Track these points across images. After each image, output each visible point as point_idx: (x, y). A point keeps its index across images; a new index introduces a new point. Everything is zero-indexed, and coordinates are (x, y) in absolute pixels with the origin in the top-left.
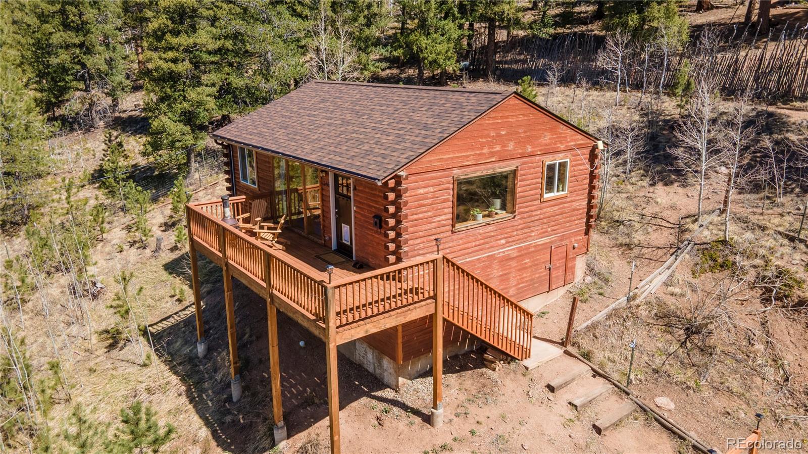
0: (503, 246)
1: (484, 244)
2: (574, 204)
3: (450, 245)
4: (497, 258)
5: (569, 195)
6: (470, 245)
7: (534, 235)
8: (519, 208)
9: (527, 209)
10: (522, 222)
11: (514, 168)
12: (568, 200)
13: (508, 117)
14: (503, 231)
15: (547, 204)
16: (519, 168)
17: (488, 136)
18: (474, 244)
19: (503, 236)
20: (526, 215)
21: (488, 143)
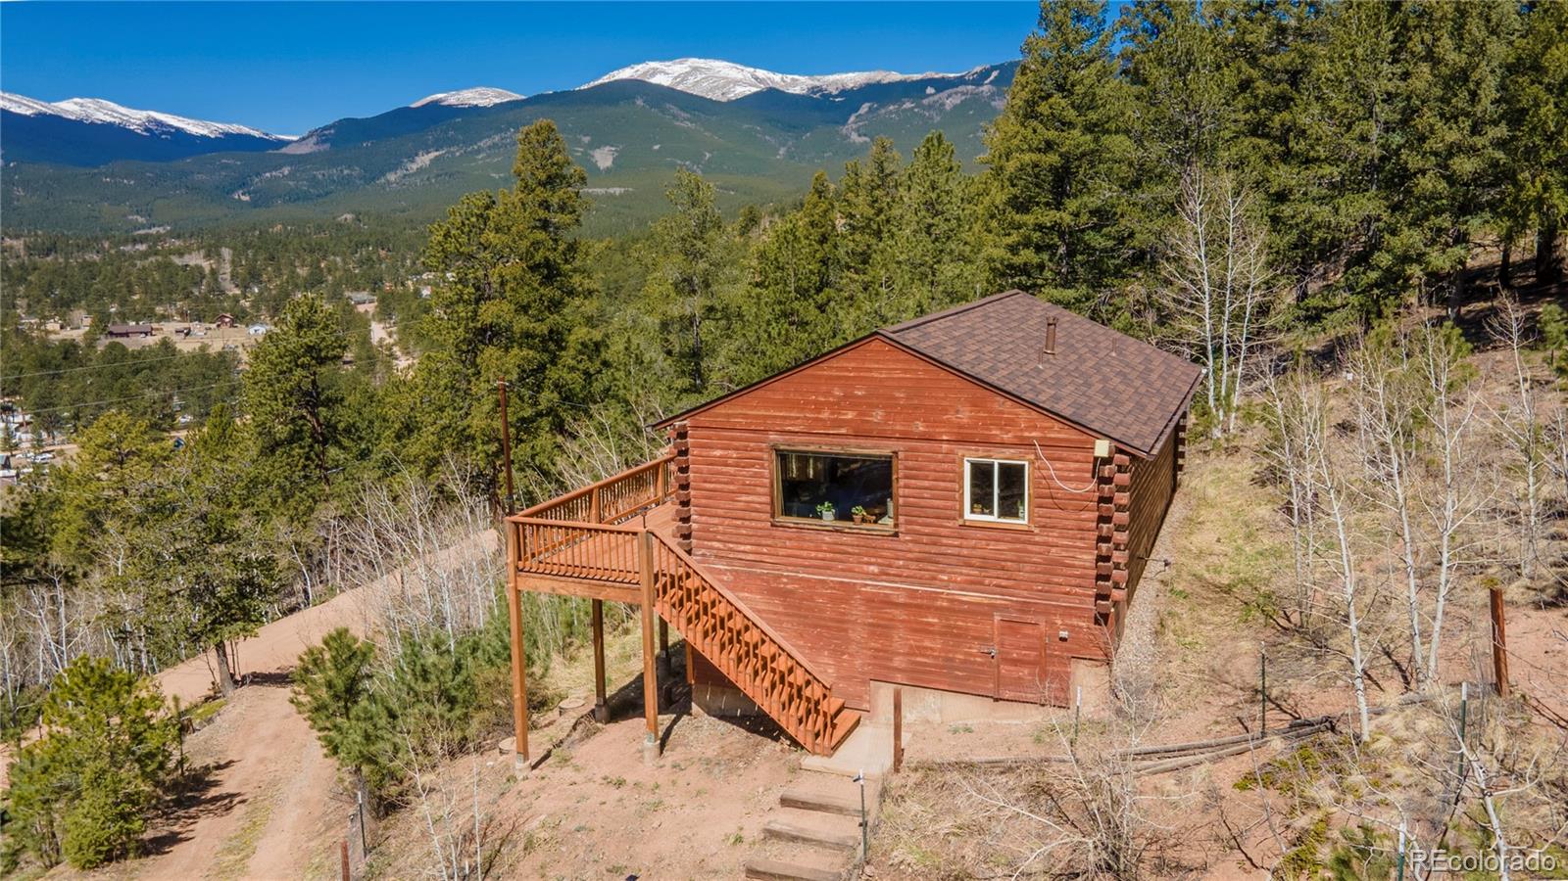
0: (874, 576)
2: (1054, 550)
3: (769, 542)
4: (859, 592)
5: (1037, 531)
6: (805, 553)
7: (949, 581)
8: (907, 523)
9: (927, 530)
10: (917, 548)
11: (887, 452)
12: (1037, 539)
13: (870, 370)
14: (872, 551)
15: (979, 534)
16: (901, 455)
17: (829, 393)
18: (813, 554)
19: (873, 560)
20: (925, 539)
21: (830, 405)
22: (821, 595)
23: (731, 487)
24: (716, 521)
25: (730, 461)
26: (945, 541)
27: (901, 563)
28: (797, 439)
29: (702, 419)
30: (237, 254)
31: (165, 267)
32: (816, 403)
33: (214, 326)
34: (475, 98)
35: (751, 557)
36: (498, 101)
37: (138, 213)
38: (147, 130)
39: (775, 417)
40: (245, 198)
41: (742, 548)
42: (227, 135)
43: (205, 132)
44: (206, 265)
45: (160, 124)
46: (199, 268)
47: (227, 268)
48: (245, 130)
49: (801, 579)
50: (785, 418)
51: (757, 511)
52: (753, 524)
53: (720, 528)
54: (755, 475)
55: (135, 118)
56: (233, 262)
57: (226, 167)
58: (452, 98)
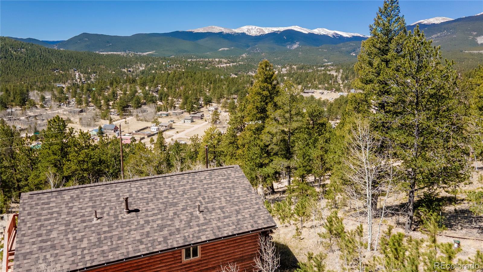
30: (344, 71)
33: (330, 92)
34: (434, 21)
36: (443, 21)
38: (333, 36)
40: (354, 55)
43: (348, 36)
45: (337, 34)
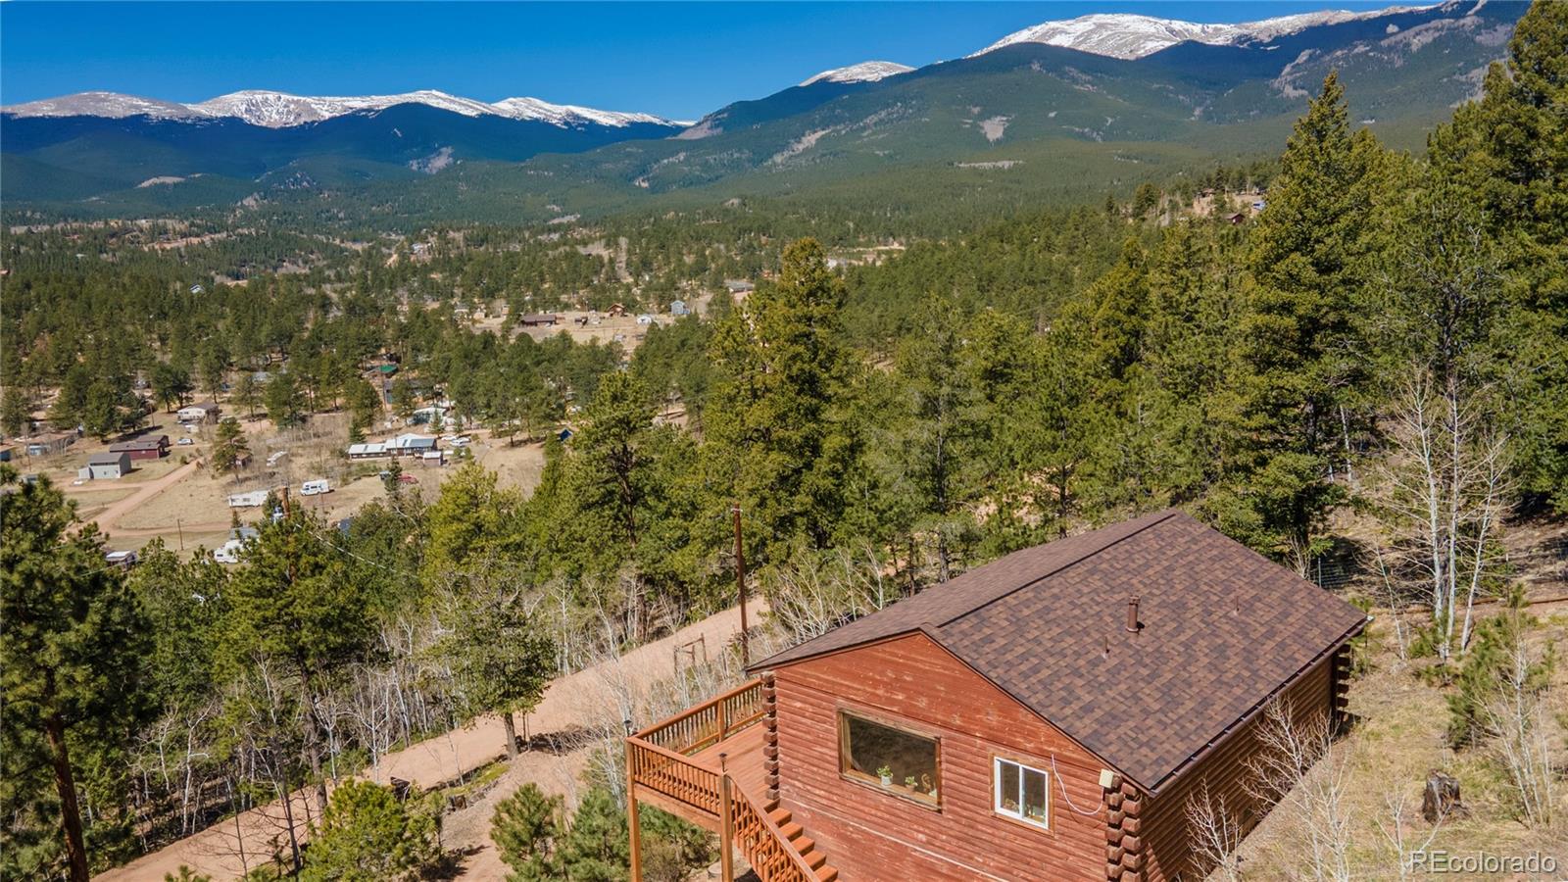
0: (923, 844)
1: (888, 820)
2: (1071, 858)
3: (839, 792)
4: (910, 855)
5: (1056, 837)
6: (867, 809)
7: (984, 863)
8: (949, 803)
9: (965, 813)
10: (956, 827)
11: (930, 736)
12: (1057, 844)
13: (916, 661)
14: (921, 821)
15: (1009, 827)
16: (943, 741)
17: (882, 673)
18: (873, 812)
19: (921, 829)
20: (964, 821)
21: (885, 684)
22: (881, 850)
23: (808, 737)
24: (797, 763)
25: (807, 714)
26: (980, 827)
27: (944, 837)
28: (859, 707)
29: (785, 672)
30: (632, 242)
31: (572, 256)
32: (873, 679)
33: (607, 315)
34: (863, 74)
35: (825, 802)
36: (886, 74)
37: (554, 202)
38: (566, 123)
39: (842, 685)
40: (645, 185)
41: (817, 792)
42: (633, 124)
43: (613, 122)
44: (605, 254)
45: (577, 117)
46: (600, 257)
47: (623, 257)
48: (648, 118)
49: (863, 831)
50: (849, 687)
51: (828, 762)
52: (826, 773)
53: (801, 770)
54: (827, 731)
55: (558, 113)
56: (629, 251)
57: (629, 155)
58: (840, 75)
